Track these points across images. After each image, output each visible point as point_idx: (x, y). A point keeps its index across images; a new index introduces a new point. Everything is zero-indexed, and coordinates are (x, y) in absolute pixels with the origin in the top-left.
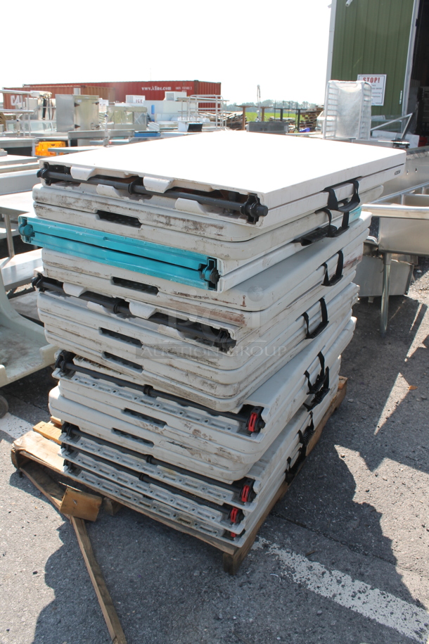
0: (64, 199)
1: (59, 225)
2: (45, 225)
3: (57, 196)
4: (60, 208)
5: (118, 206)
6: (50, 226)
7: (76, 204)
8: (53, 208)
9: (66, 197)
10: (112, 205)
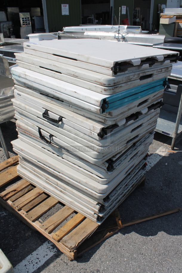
0: (128, 78)
1: (123, 93)
2: (118, 96)
3: (126, 77)
4: (125, 83)
5: (148, 72)
6: (120, 95)
7: (134, 78)
8: (123, 85)
9: (129, 76)
10: (147, 72)
